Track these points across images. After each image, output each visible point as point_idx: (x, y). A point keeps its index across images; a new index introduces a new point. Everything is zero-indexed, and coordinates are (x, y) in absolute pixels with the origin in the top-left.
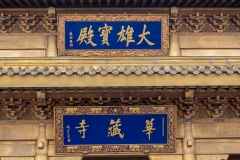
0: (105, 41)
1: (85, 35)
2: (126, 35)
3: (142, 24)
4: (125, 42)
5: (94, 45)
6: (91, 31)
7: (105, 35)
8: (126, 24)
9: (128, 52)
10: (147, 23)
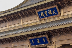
0: (46, 15)
1: (42, 14)
2: (50, 12)
3: (52, 9)
4: (50, 14)
5: (45, 16)
6: (43, 13)
7: (46, 13)
8: (49, 10)
9: (52, 17)
10: (53, 8)
